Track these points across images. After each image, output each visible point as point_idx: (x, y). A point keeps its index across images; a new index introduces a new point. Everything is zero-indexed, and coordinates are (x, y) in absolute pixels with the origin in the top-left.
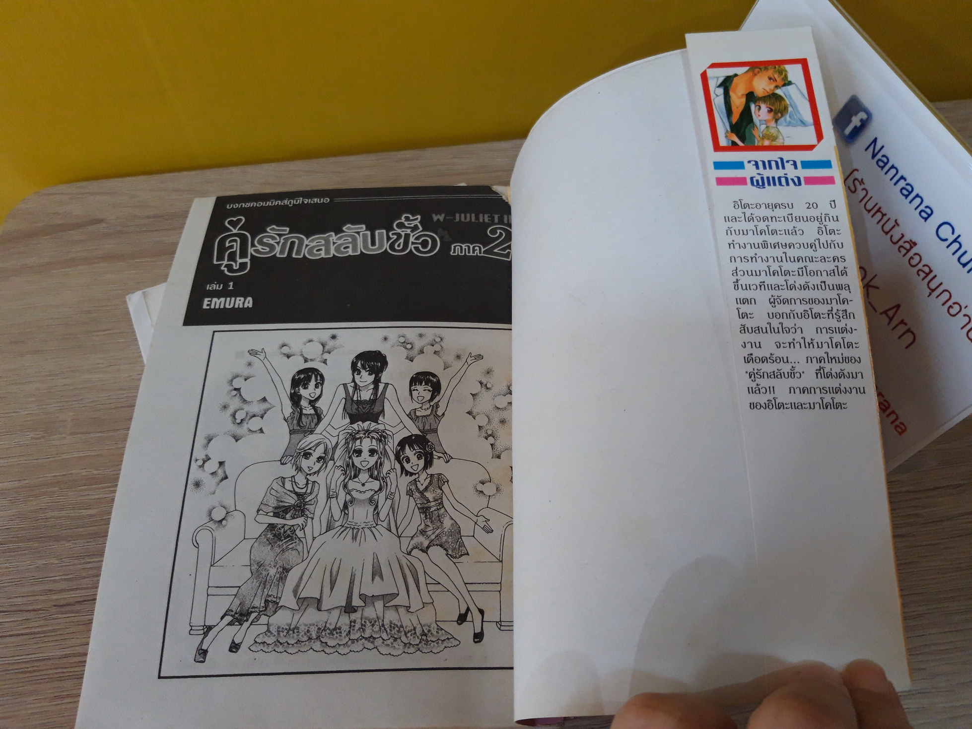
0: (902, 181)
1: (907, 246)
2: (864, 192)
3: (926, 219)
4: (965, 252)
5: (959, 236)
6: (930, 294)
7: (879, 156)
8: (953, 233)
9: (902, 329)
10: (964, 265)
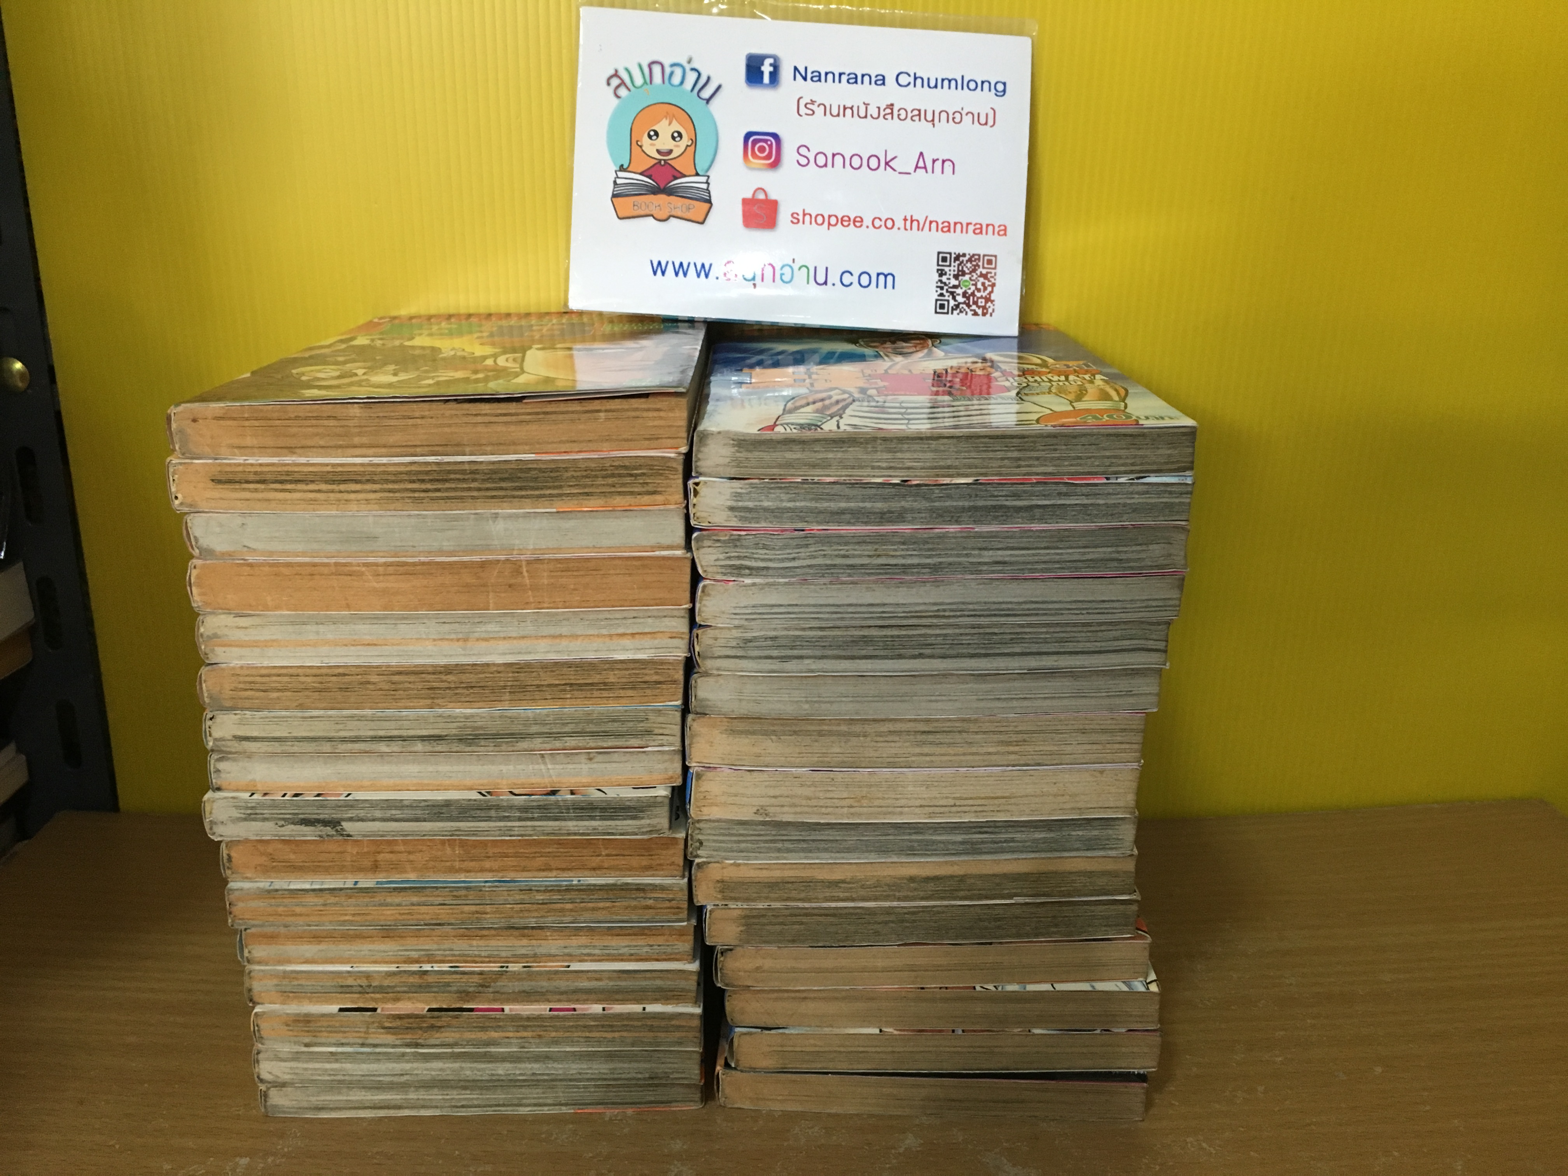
0: (843, 76)
1: (888, 111)
2: (822, 107)
3: (884, 84)
4: (929, 79)
5: (915, 74)
6: (934, 125)
7: (809, 76)
8: (909, 75)
9: (938, 164)
10: (936, 86)
